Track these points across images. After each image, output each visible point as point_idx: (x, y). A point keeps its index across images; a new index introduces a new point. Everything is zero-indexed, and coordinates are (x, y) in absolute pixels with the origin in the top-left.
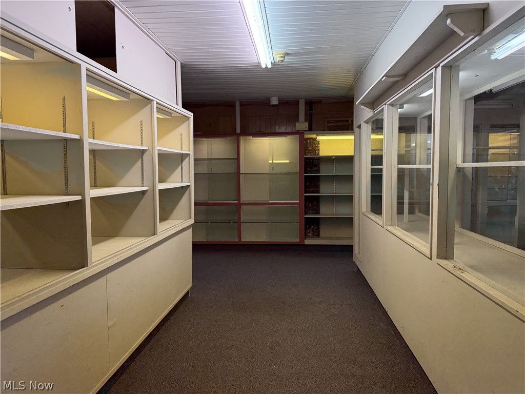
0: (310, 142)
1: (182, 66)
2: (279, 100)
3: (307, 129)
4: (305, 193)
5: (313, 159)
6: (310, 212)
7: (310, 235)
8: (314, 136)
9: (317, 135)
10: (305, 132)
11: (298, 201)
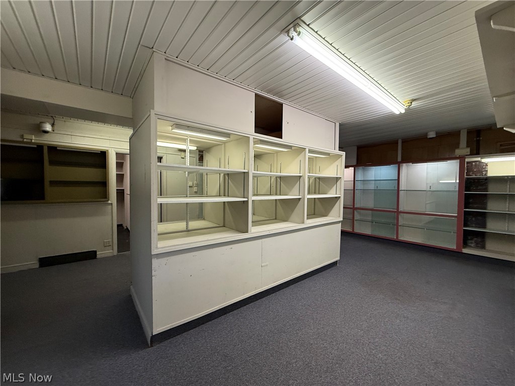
0: (476, 165)
1: (340, 125)
2: (437, 133)
3: (469, 154)
4: (465, 208)
5: (479, 179)
6: (474, 225)
7: (472, 245)
8: (479, 159)
9: (482, 158)
10: (466, 156)
11: (456, 215)
